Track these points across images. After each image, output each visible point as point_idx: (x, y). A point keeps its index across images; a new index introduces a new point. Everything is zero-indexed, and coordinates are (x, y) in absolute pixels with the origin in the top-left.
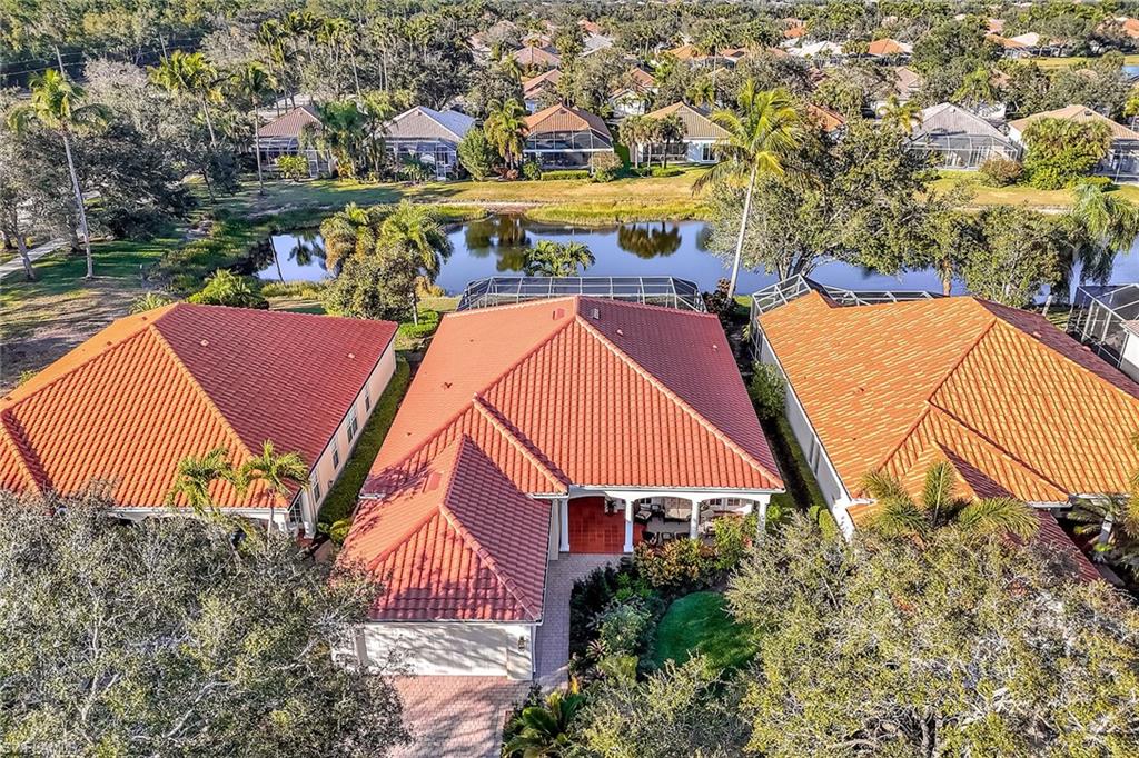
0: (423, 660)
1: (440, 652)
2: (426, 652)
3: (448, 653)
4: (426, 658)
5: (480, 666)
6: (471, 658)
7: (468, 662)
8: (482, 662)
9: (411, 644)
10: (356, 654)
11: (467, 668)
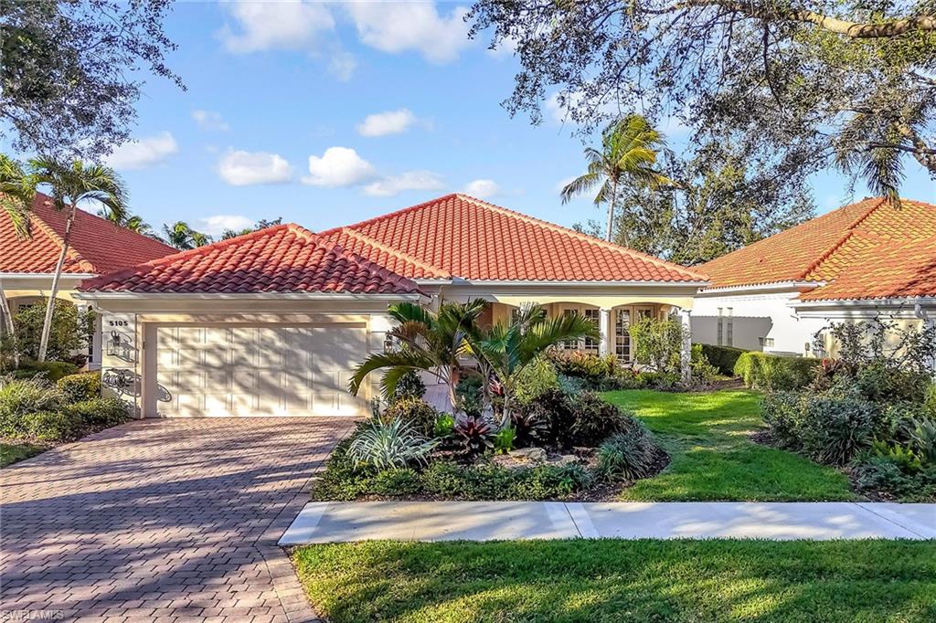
0: (236, 388)
1: (264, 374)
2: (241, 374)
3: (273, 376)
4: (240, 385)
5: (321, 399)
6: (311, 384)
7: (304, 392)
8: (326, 393)
9: (219, 357)
10: (139, 371)
11: (301, 402)
